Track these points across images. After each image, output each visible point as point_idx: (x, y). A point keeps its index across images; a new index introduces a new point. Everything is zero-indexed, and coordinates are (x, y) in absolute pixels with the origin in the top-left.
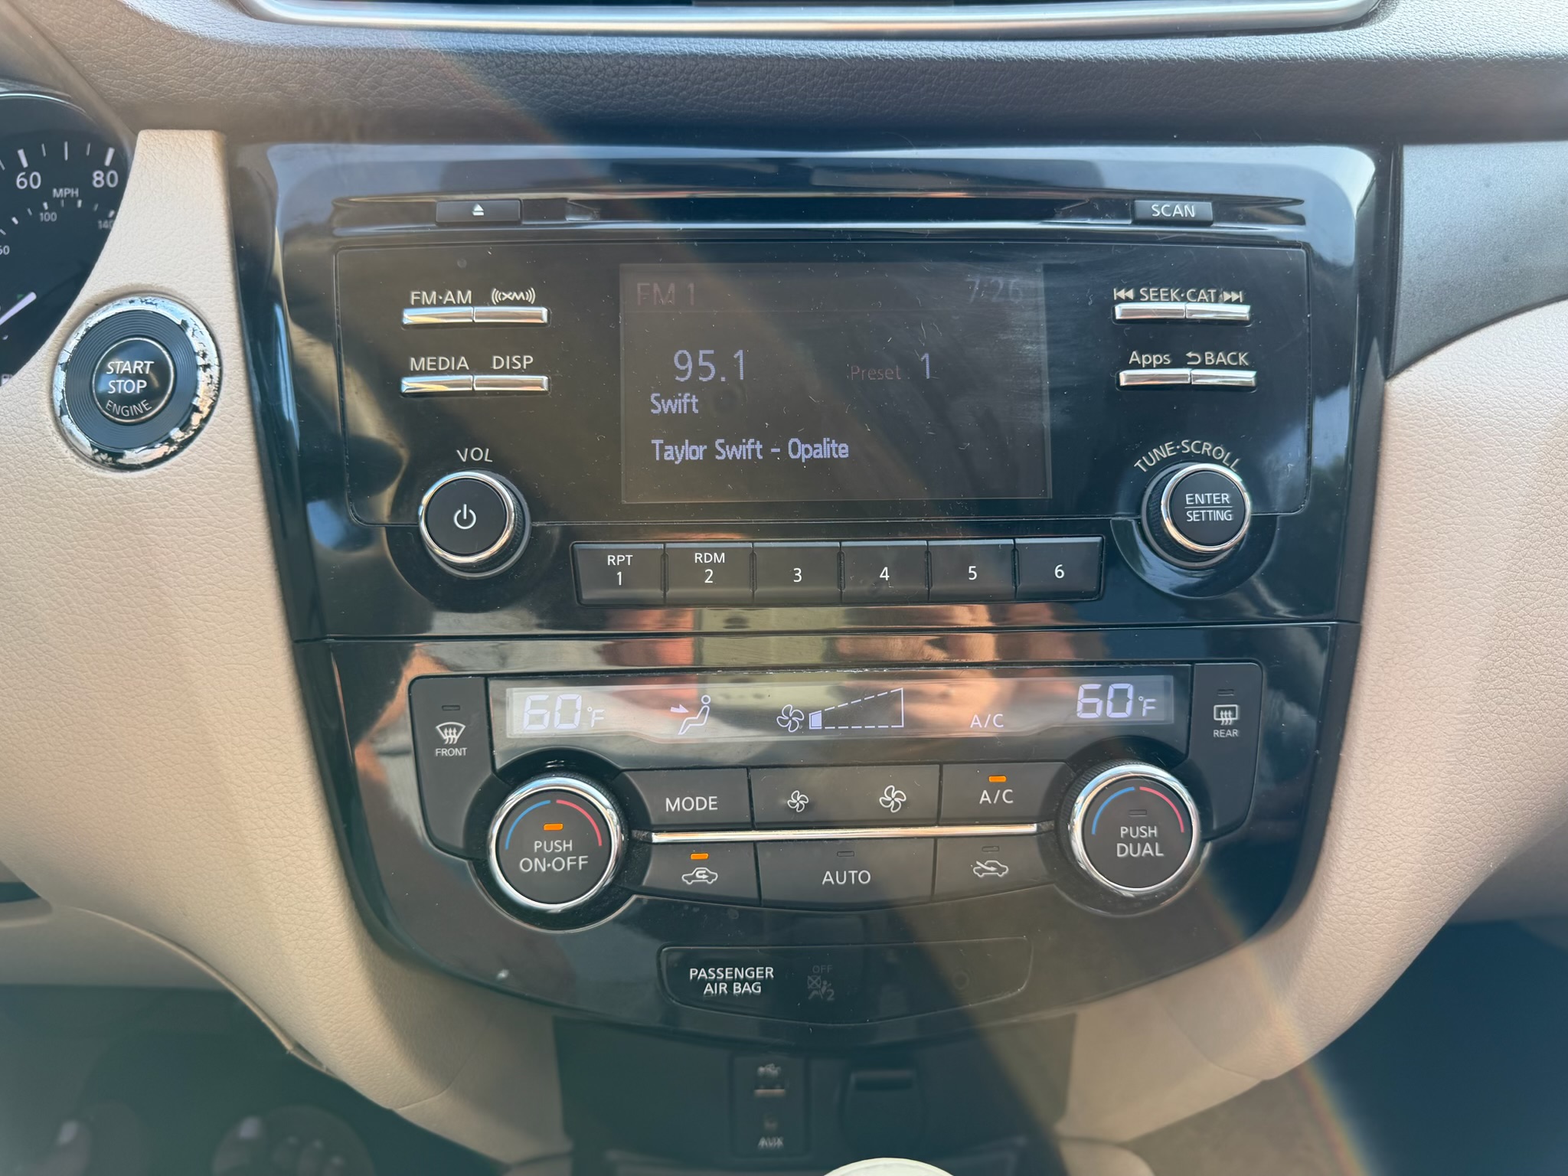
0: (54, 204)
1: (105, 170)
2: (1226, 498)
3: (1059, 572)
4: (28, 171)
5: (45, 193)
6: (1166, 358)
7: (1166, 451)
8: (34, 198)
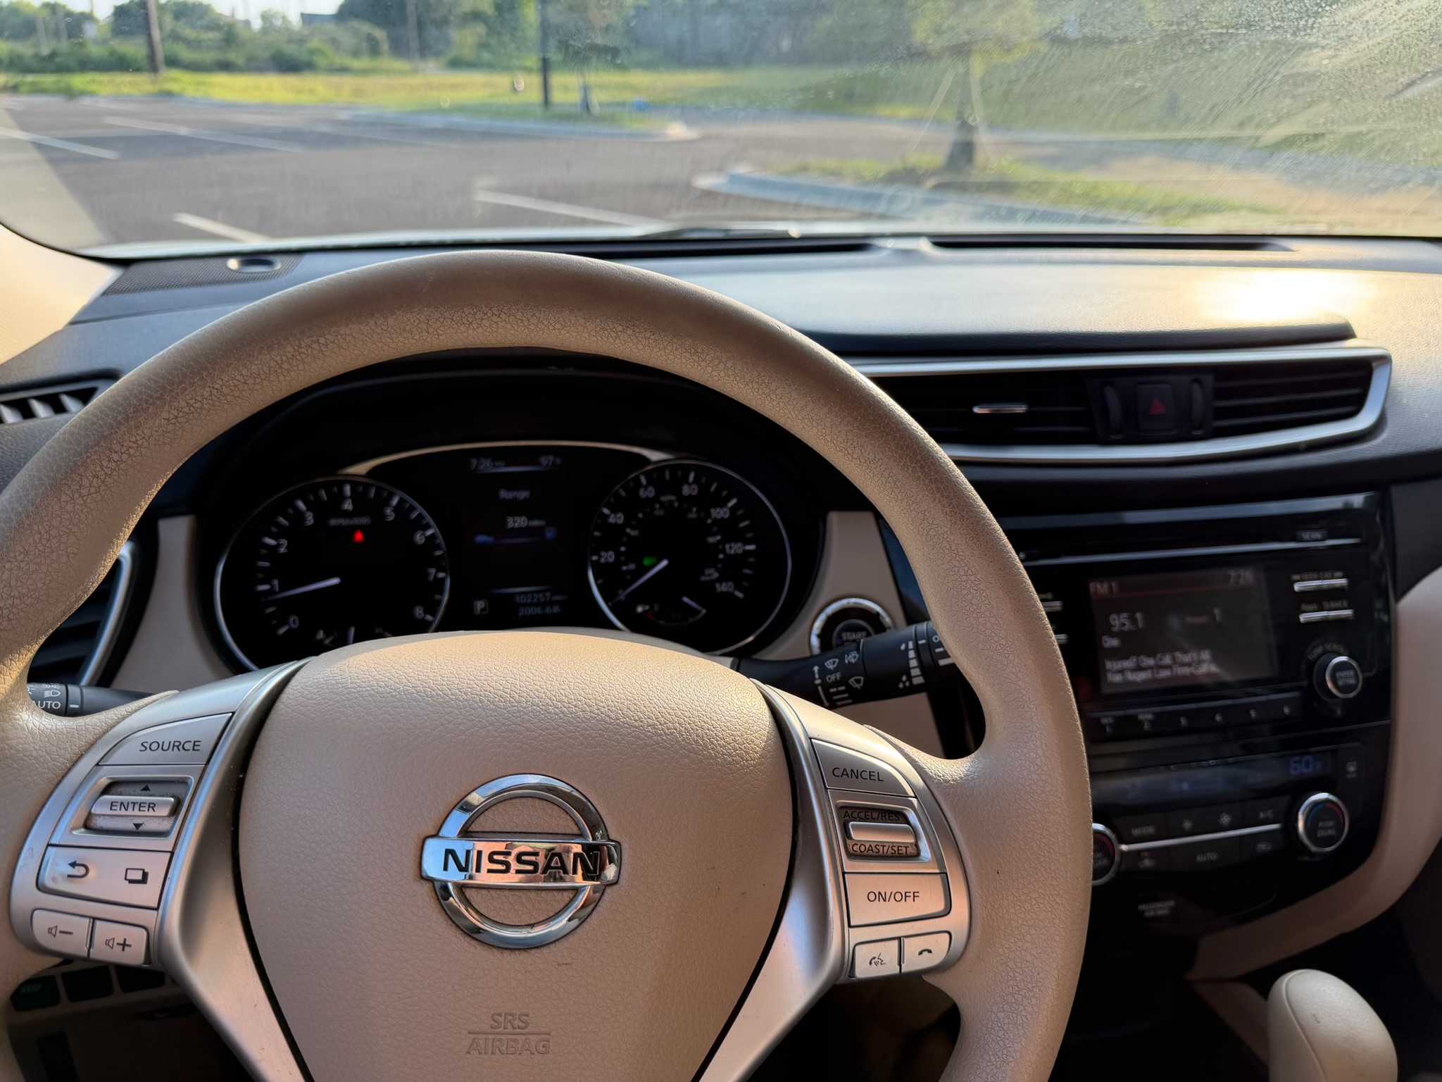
0: (662, 505)
1: (690, 484)
2: (1352, 673)
3: (1286, 710)
4: (646, 487)
5: (656, 499)
6: (1315, 607)
7: (1319, 650)
8: (650, 502)
